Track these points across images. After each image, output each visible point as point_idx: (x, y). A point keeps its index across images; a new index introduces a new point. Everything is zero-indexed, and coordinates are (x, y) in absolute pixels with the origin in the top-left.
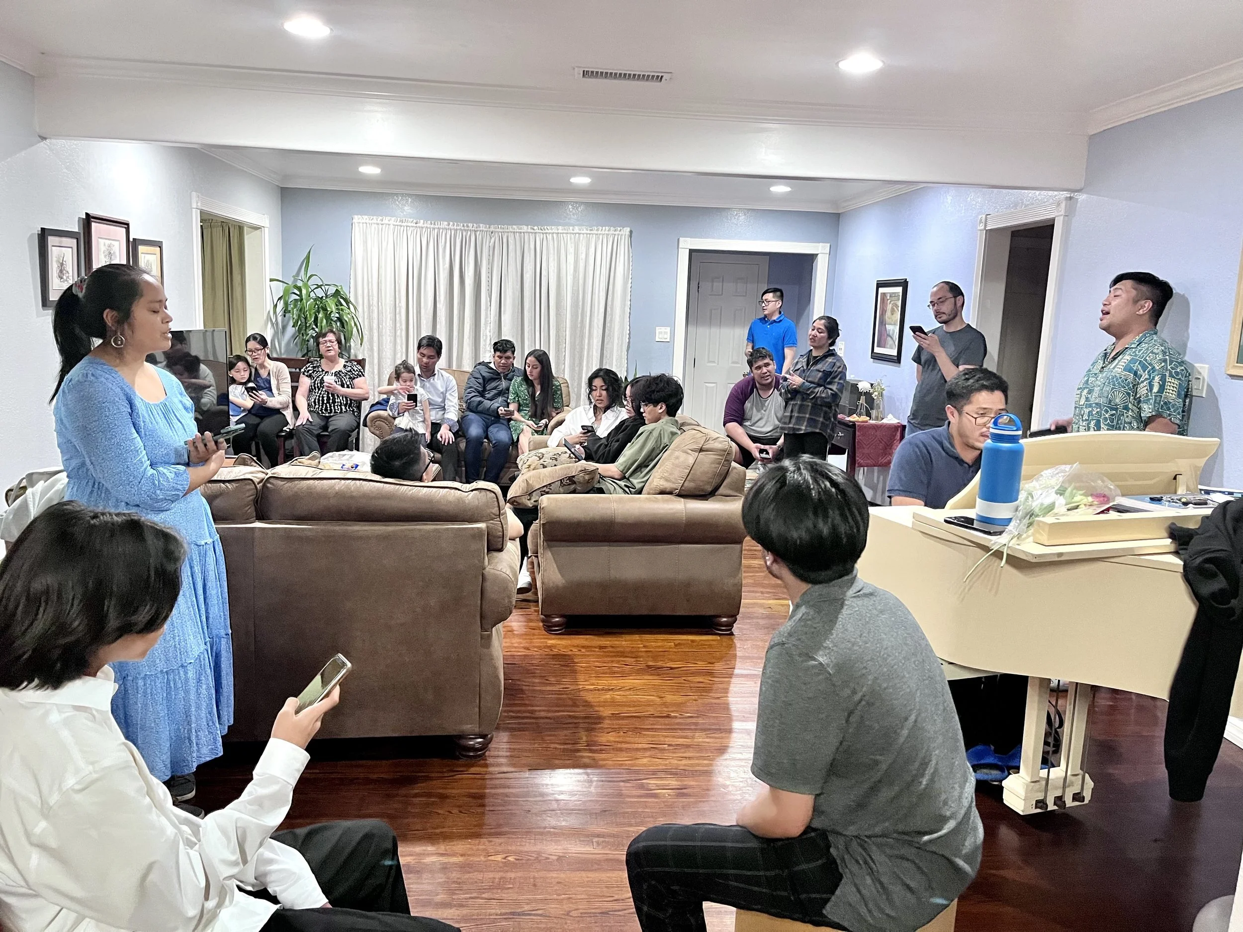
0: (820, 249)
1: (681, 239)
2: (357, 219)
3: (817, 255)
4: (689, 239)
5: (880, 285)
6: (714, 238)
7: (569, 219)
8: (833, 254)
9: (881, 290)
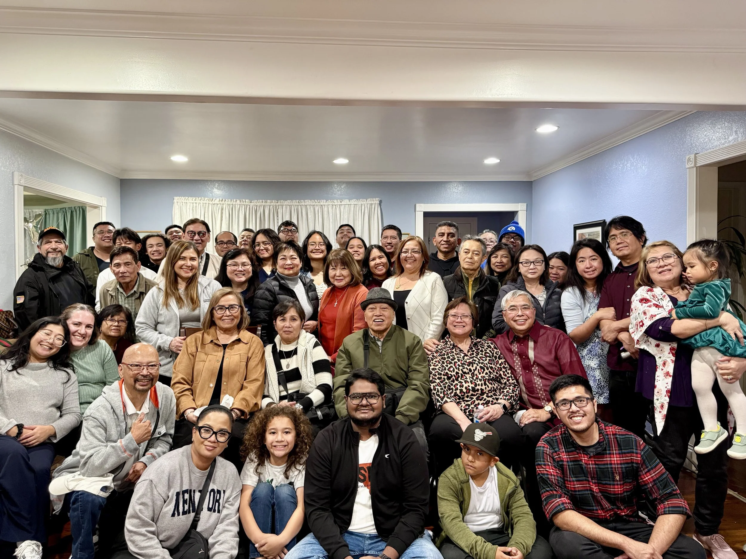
0: (520, 208)
1: (417, 205)
2: (176, 199)
3: (517, 212)
4: (422, 205)
5: (576, 228)
6: (441, 203)
7: (335, 194)
8: (529, 210)
9: (579, 232)
